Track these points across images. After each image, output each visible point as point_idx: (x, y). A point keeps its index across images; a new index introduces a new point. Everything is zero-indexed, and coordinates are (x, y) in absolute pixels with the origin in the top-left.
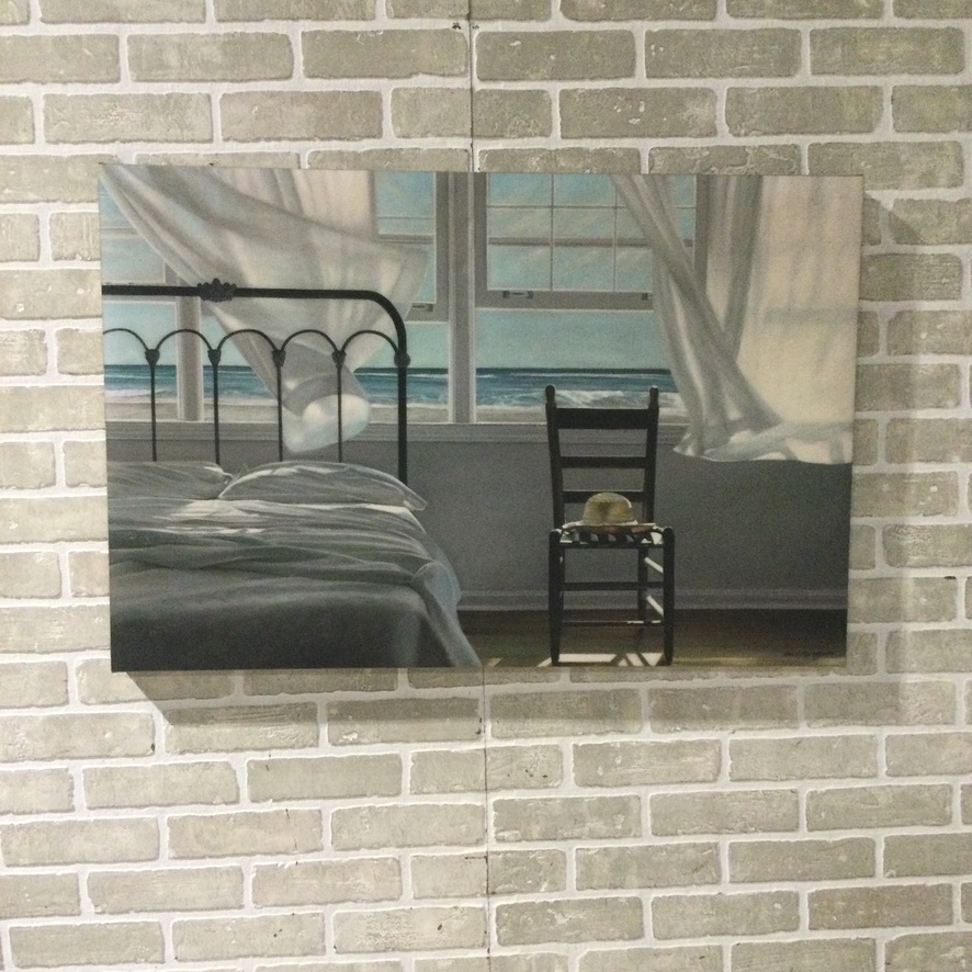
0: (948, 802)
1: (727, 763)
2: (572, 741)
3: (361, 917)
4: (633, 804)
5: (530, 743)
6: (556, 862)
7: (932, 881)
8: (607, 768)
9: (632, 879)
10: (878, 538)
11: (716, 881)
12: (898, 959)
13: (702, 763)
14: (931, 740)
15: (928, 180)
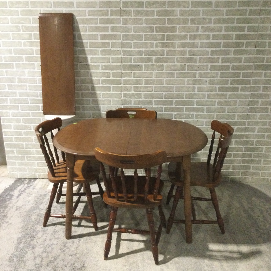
0: (183, 96)
1: (154, 89)
2: (133, 85)
3: (105, 107)
4: (141, 94)
5: (128, 85)
6: (131, 101)
7: (181, 106)
8: (138, 89)
9: (141, 104)
10: (176, 59)
11: (152, 105)
12: (176, 116)
13: (150, 89)
14: (181, 87)
15: (184, 7)
